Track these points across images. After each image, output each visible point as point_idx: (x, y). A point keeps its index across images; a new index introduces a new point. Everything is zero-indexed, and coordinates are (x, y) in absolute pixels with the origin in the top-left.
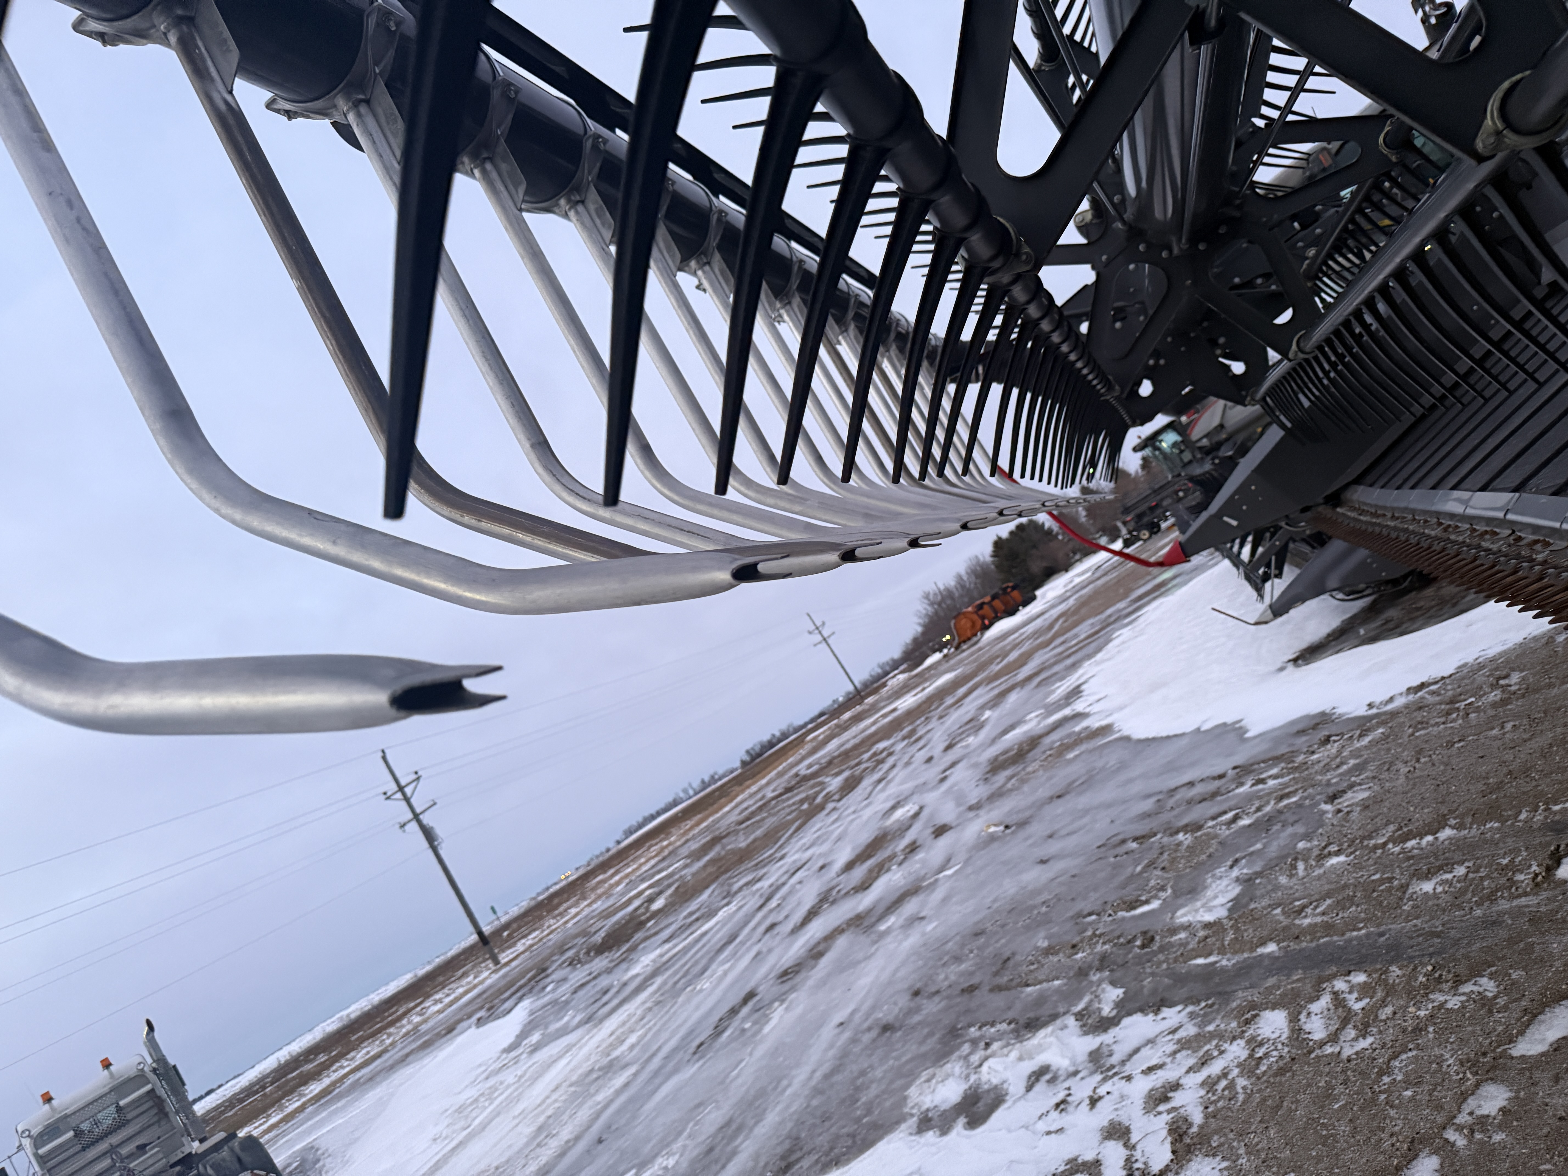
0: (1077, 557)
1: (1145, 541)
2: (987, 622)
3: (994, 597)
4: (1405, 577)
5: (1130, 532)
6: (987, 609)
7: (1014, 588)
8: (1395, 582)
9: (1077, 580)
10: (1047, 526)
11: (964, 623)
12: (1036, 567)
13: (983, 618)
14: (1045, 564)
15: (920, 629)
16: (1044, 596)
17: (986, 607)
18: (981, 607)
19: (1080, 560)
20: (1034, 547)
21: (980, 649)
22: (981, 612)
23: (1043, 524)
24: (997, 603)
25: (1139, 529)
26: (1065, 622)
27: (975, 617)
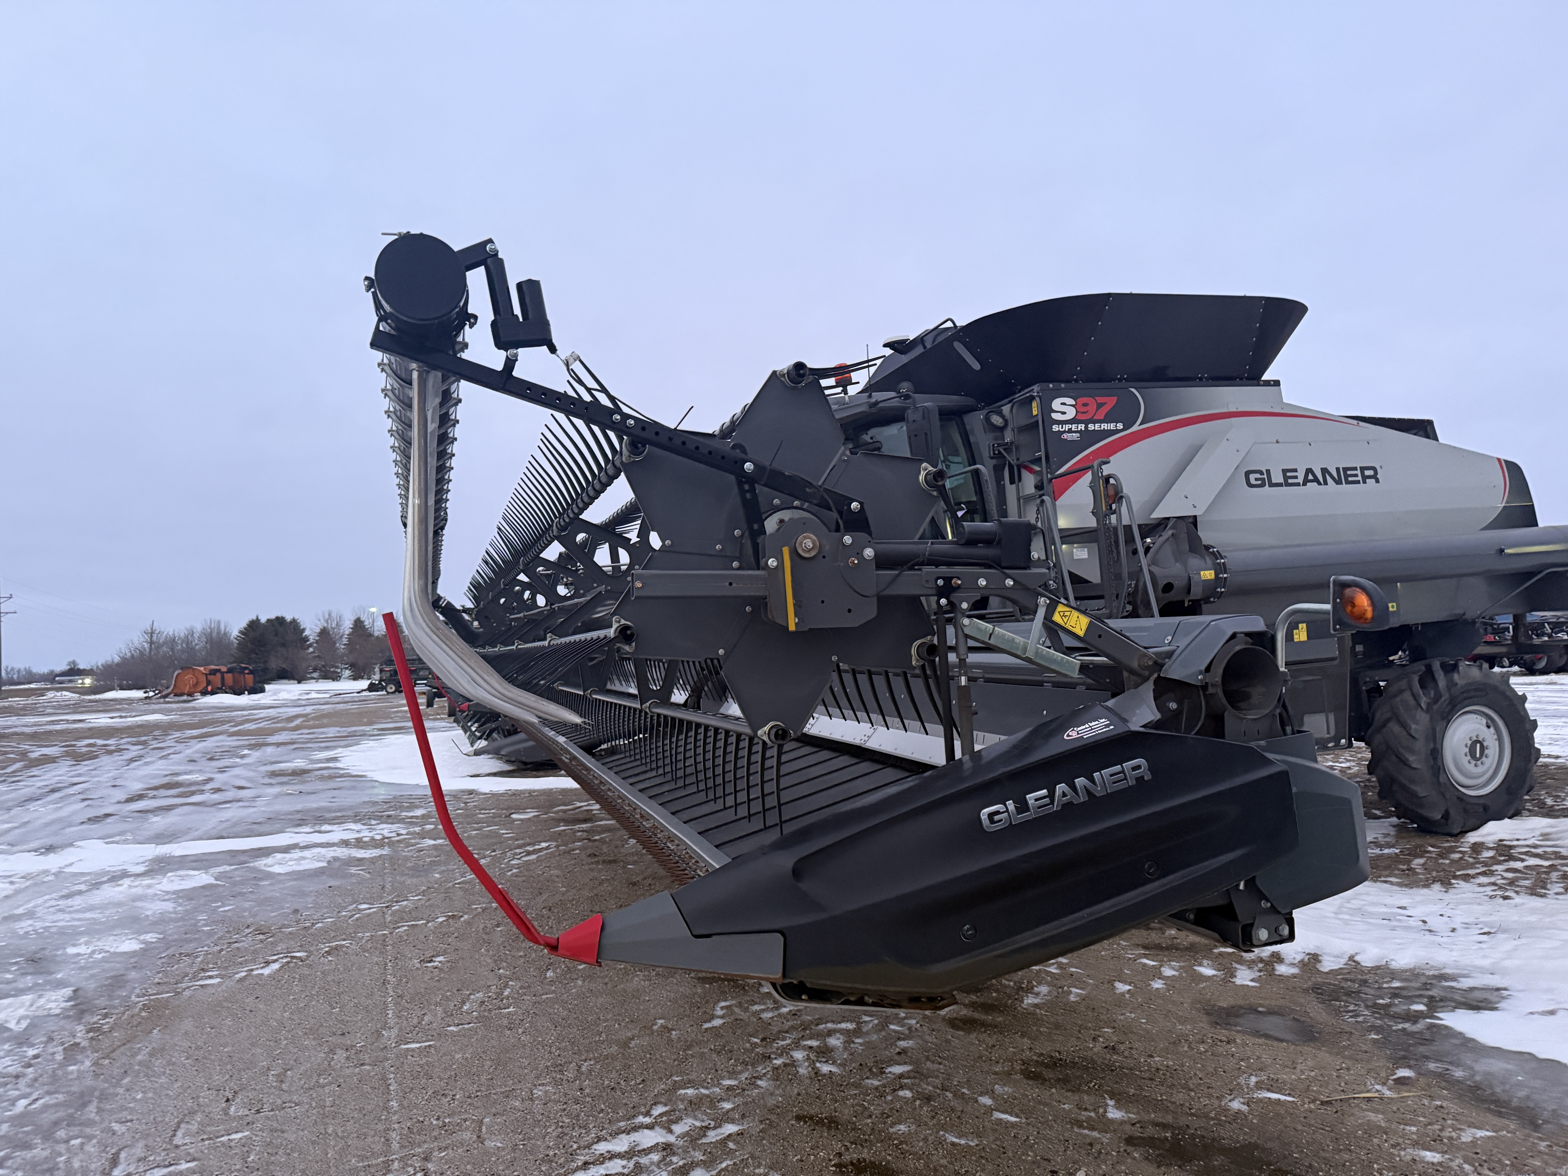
0: (315, 675)
1: (388, 693)
2: (210, 688)
3: (230, 671)
4: (530, 763)
5: (381, 681)
6: (217, 679)
7: (251, 672)
8: (525, 763)
9: (314, 695)
10: (307, 633)
11: (189, 678)
12: (275, 663)
13: (209, 683)
14: (284, 666)
15: (117, 659)
16: (275, 693)
17: (218, 675)
18: (214, 672)
19: (317, 679)
20: (284, 645)
21: (194, 709)
22: (211, 677)
23: (304, 630)
24: (229, 677)
25: (389, 681)
26: (304, 721)
27: (203, 679)
